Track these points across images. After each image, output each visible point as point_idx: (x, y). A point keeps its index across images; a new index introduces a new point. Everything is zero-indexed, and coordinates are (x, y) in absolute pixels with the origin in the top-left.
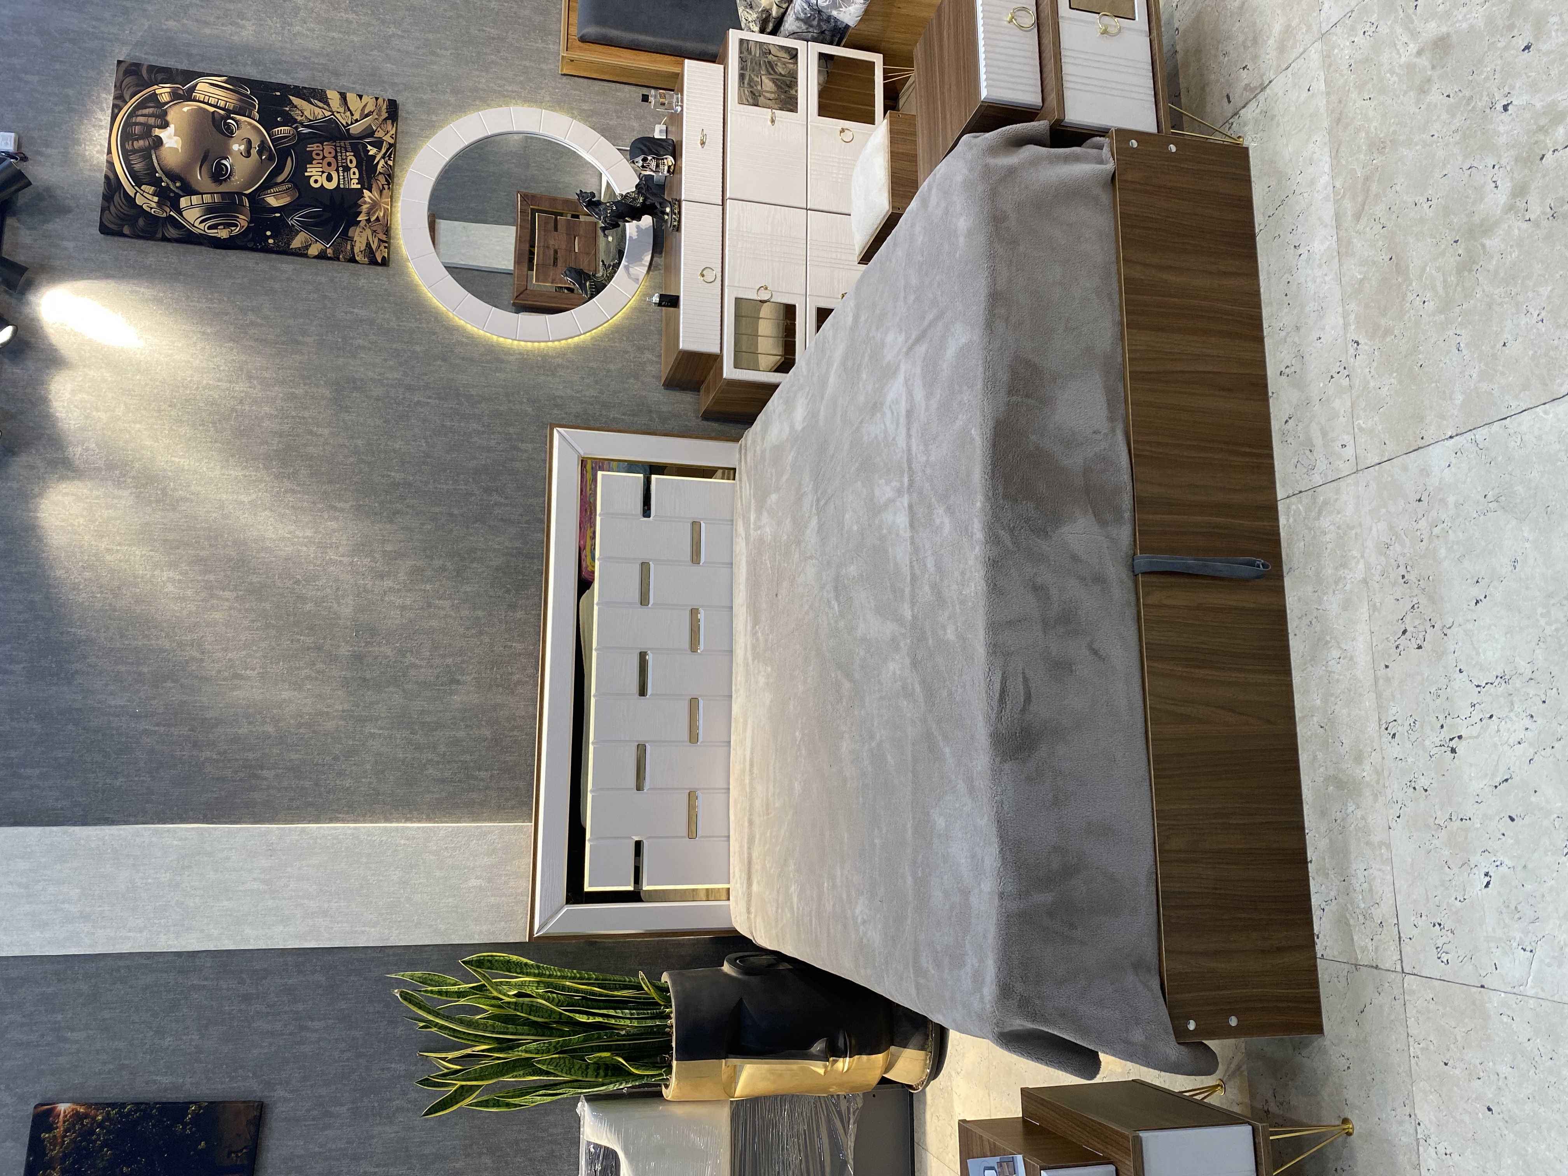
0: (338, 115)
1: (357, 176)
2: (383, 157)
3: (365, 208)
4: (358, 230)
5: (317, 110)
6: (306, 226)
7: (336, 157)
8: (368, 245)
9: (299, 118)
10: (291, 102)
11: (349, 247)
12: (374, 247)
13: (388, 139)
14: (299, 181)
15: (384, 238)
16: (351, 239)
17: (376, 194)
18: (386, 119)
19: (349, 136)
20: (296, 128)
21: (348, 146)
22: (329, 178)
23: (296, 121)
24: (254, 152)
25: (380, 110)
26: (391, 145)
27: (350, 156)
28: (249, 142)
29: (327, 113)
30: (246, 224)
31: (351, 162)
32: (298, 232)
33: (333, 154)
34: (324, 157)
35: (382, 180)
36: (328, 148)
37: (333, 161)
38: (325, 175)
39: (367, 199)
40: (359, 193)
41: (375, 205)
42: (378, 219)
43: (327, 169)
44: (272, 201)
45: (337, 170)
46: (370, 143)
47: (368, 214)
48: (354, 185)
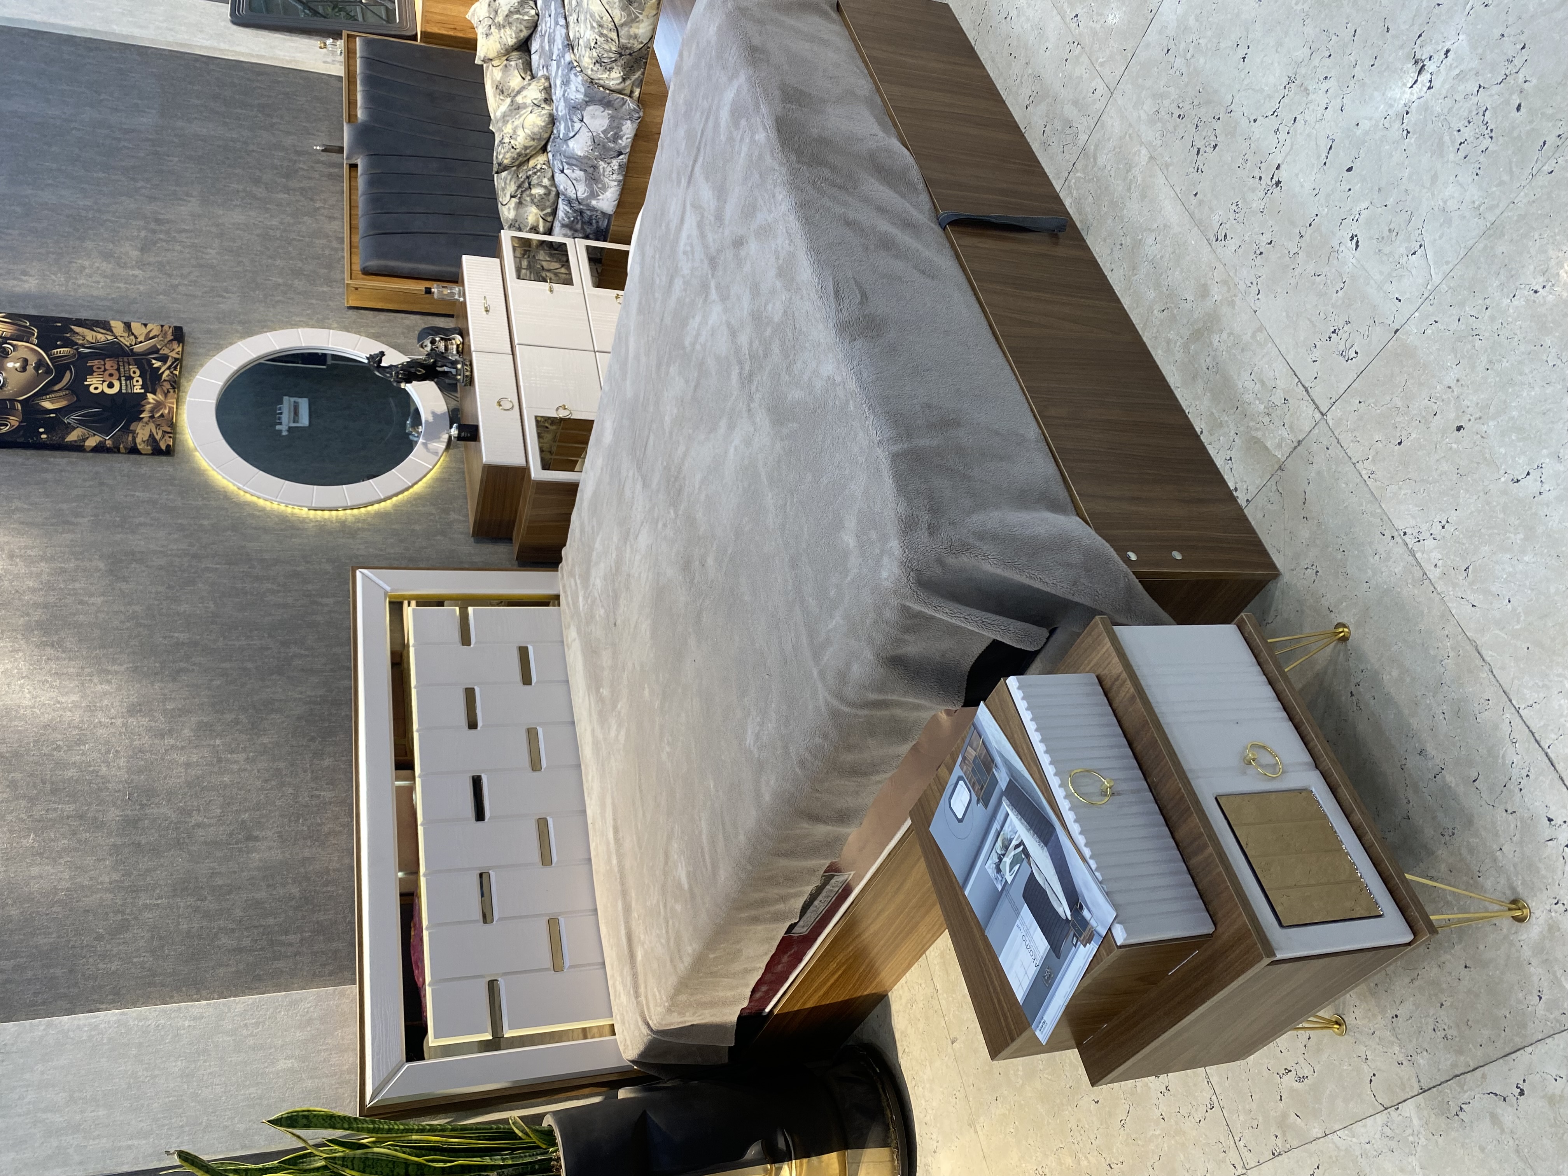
0: (122, 339)
1: (141, 383)
2: (169, 368)
3: (148, 407)
4: (141, 424)
5: (99, 336)
6: (82, 423)
7: (118, 370)
8: (151, 436)
9: (80, 342)
10: (72, 330)
11: (130, 438)
12: (158, 437)
13: (173, 355)
14: (78, 389)
15: (169, 430)
16: (133, 432)
17: (160, 397)
18: (172, 340)
19: (132, 353)
20: (77, 349)
21: (132, 362)
22: (111, 386)
23: (77, 344)
24: (30, 369)
25: (166, 333)
26: (176, 359)
27: (133, 368)
28: (26, 362)
29: (109, 338)
30: (17, 424)
31: (134, 372)
32: (74, 429)
33: (116, 367)
34: (105, 370)
35: (167, 386)
36: (109, 363)
37: (116, 373)
38: (106, 384)
39: (151, 401)
40: (143, 396)
41: (158, 405)
42: (162, 415)
43: (109, 379)
44: (47, 405)
45: (119, 379)
46: (154, 358)
47: (152, 411)
48: (138, 389)
